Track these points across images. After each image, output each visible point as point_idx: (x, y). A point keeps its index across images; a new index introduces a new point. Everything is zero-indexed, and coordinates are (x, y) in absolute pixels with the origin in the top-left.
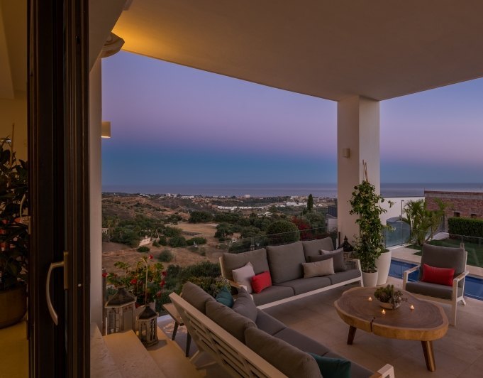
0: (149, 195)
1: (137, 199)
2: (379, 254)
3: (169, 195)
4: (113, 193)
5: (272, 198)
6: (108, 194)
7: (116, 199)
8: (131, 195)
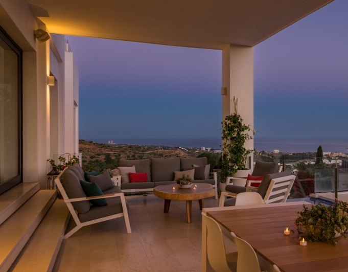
0: (187, 149)
1: (177, 152)
2: (236, 171)
3: (204, 149)
4: (158, 146)
5: (302, 154)
6: (155, 147)
7: (160, 152)
8: (172, 148)
